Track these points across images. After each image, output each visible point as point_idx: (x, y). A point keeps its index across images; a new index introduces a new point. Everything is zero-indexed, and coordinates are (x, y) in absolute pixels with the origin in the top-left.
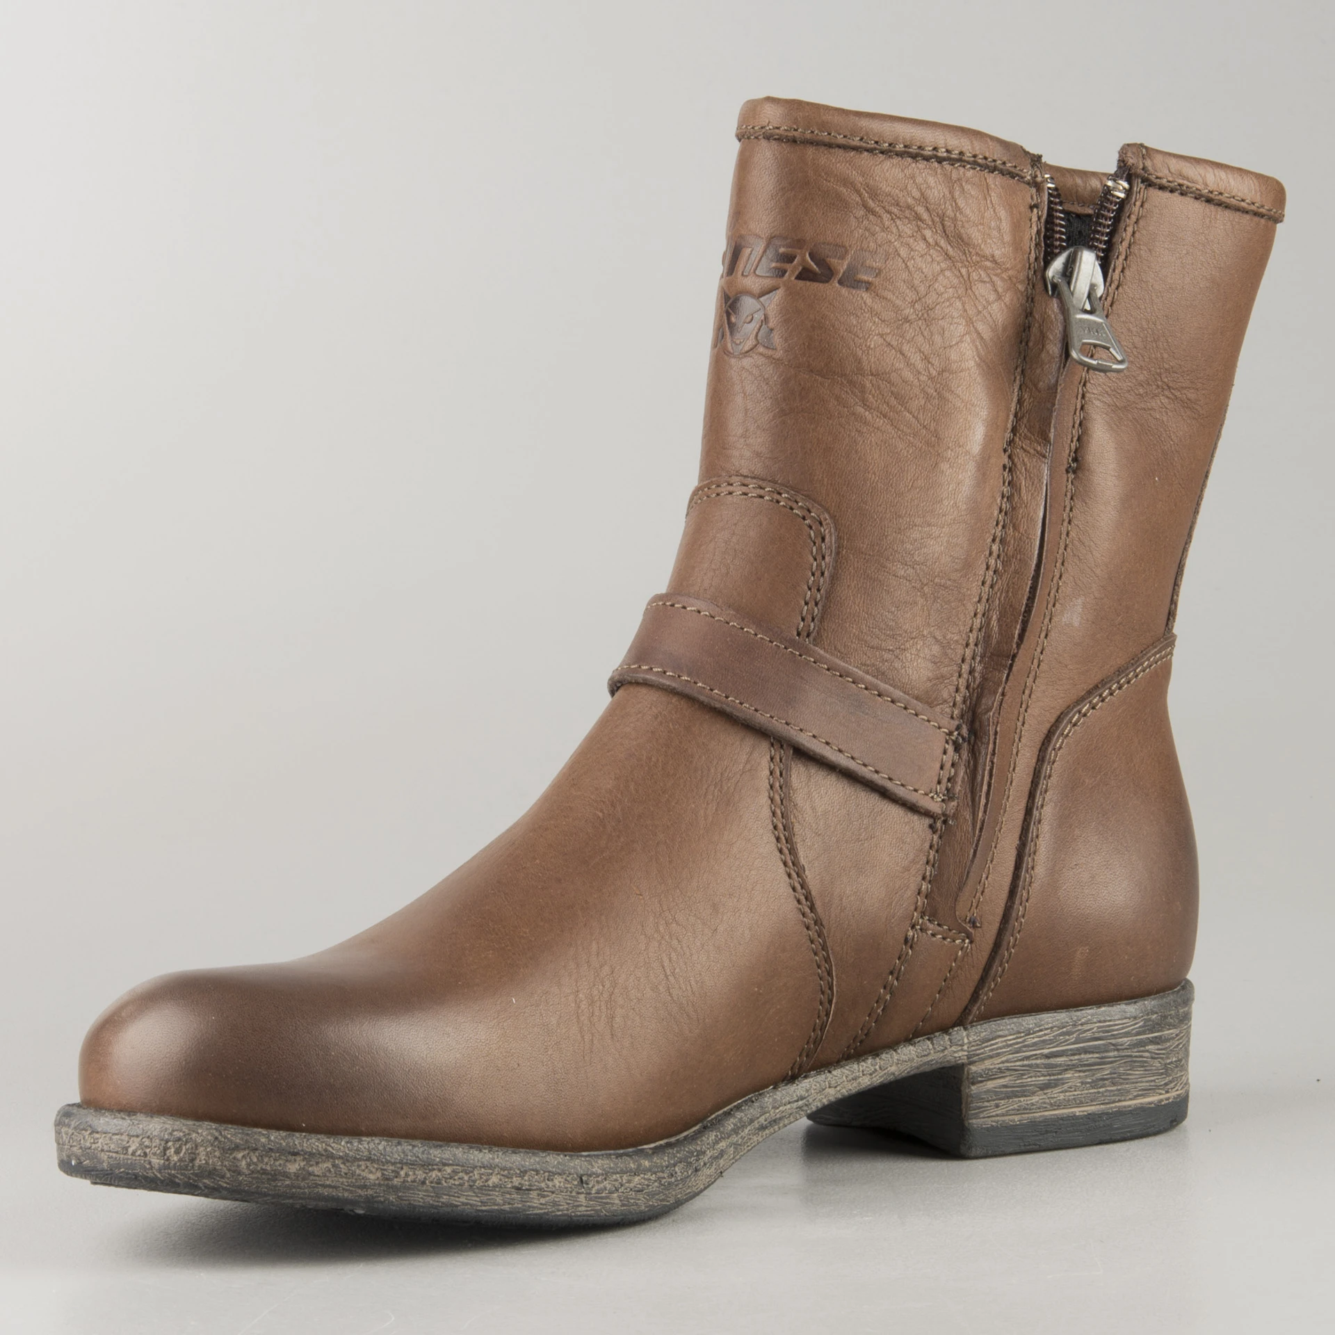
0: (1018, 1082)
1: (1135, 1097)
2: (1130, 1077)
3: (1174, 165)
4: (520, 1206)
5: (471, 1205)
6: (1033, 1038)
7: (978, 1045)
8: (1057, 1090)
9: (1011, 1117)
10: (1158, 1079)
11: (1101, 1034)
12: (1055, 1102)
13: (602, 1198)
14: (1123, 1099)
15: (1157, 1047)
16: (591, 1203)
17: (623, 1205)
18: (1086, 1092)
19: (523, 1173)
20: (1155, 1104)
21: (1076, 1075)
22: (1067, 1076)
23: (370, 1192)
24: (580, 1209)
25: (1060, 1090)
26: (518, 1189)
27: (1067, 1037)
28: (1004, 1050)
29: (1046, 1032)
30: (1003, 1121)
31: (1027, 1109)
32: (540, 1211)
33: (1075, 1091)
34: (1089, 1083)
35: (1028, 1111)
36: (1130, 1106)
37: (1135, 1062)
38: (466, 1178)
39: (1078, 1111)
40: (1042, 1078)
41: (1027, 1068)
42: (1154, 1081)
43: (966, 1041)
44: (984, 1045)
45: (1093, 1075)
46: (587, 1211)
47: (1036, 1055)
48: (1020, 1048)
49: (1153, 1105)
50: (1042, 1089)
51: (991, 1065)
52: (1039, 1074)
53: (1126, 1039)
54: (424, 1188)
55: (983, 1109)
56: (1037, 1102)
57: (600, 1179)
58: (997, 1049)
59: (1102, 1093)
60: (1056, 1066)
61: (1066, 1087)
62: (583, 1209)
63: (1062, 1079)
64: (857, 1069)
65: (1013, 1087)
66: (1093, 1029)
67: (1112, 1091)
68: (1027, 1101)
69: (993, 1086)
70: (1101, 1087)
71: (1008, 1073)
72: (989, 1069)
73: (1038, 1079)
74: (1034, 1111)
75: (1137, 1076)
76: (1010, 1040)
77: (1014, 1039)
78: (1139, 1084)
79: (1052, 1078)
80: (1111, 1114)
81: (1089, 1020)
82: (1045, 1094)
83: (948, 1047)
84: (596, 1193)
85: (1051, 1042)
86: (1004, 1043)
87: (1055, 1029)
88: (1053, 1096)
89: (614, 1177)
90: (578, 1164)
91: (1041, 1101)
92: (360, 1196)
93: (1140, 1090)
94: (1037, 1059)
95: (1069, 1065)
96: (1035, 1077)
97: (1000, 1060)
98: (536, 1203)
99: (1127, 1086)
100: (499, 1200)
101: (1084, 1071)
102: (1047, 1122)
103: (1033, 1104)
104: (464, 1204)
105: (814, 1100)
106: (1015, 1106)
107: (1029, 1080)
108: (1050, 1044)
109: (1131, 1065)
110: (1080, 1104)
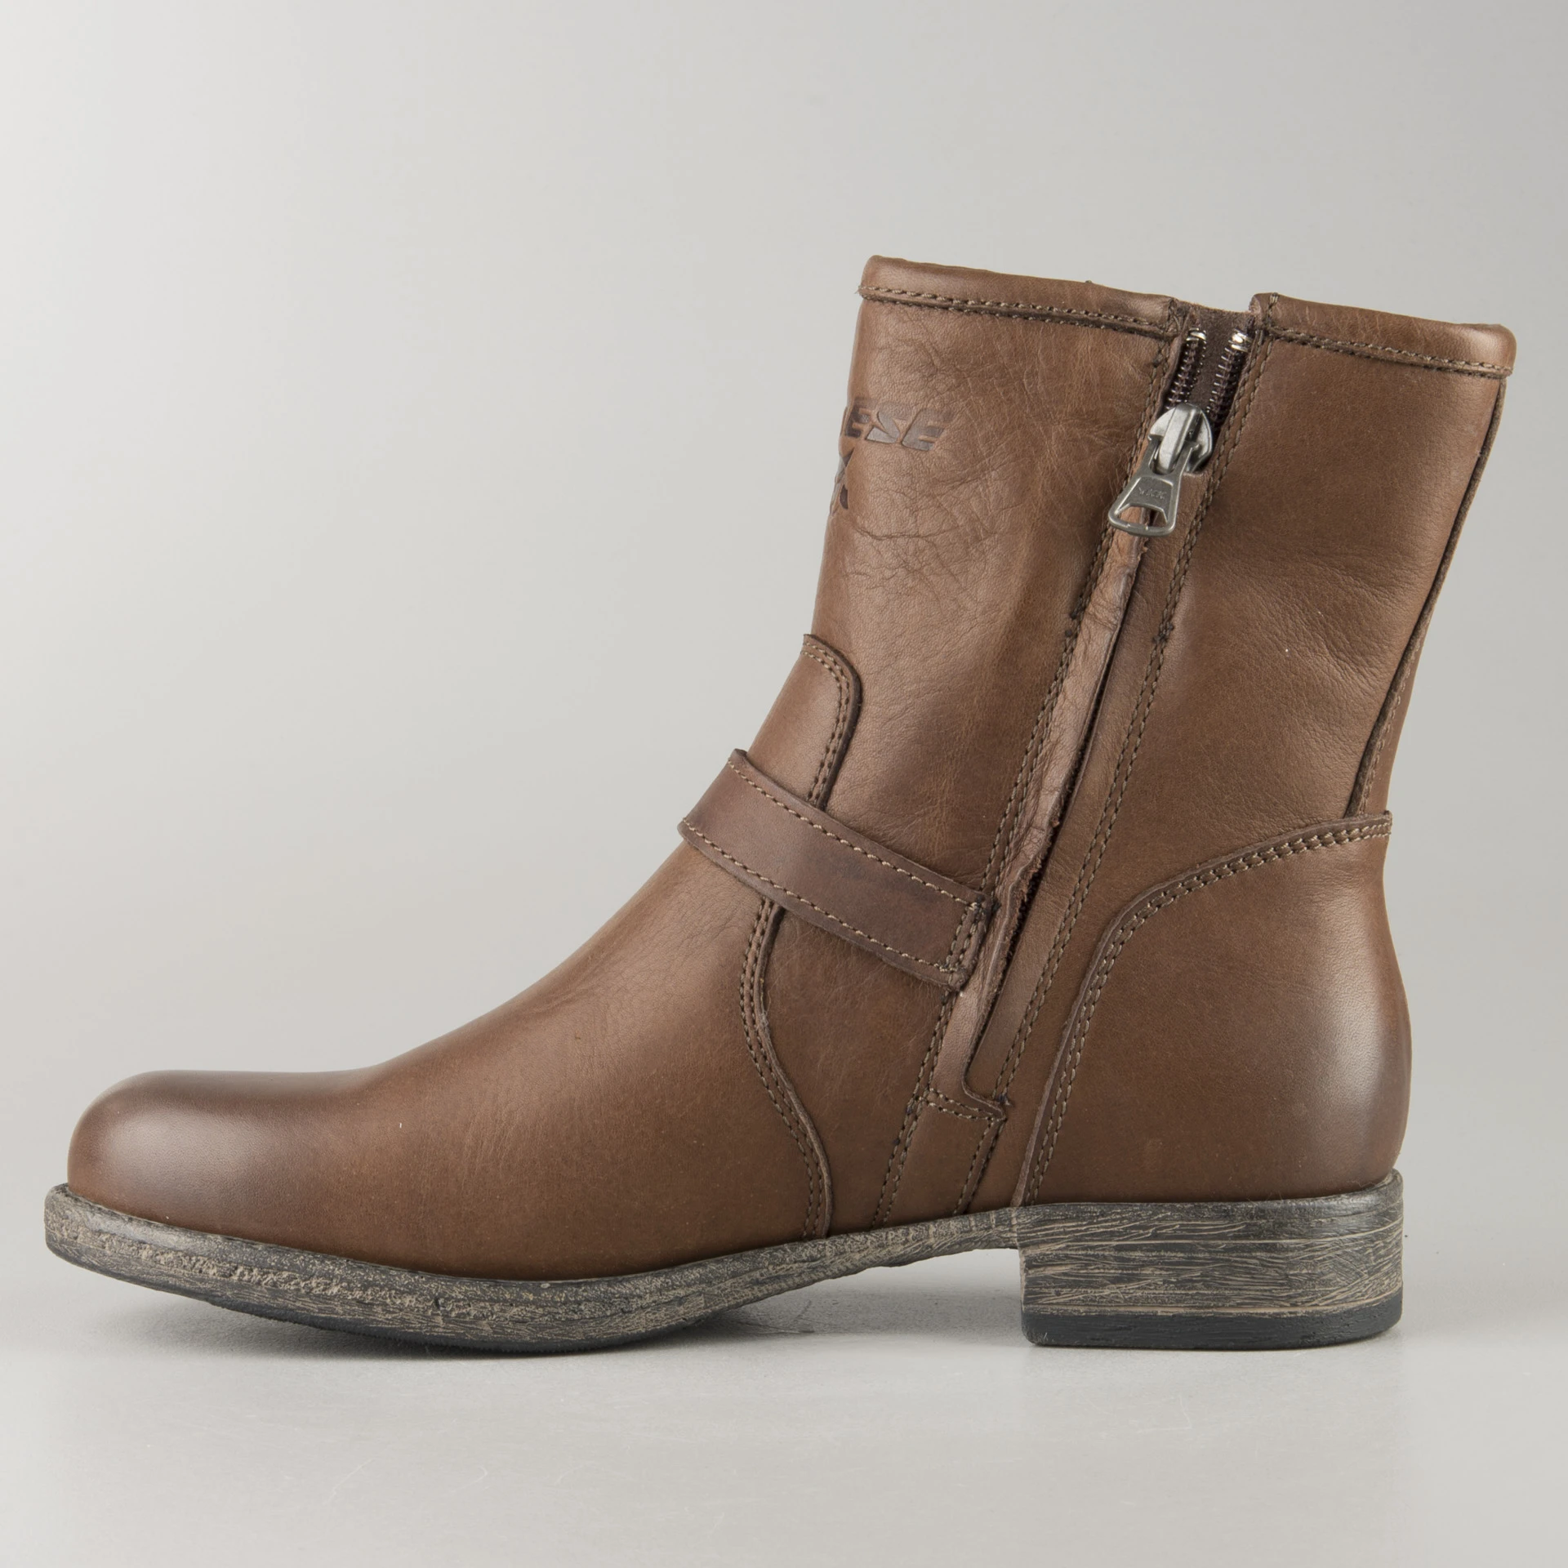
0: (1082, 1272)
1: (1239, 1305)
2: (1230, 1282)
4: (362, 1318)
5: (308, 1310)
6: (1098, 1228)
7: (1028, 1228)
8: (1133, 1286)
9: (1076, 1308)
10: (1276, 1289)
11: (1184, 1233)
12: (1130, 1298)
13: (465, 1322)
14: (1220, 1304)
15: (1269, 1255)
16: (451, 1325)
17: (495, 1333)
18: (1172, 1292)
19: (365, 1288)
20: (1270, 1316)
21: (1158, 1272)
22: (1144, 1272)
23: (208, 1286)
24: (437, 1330)
25: (1137, 1286)
26: (360, 1302)
27: (1141, 1232)
28: (1062, 1237)
29: (1114, 1223)
30: (1065, 1310)
31: (1094, 1301)
32: (386, 1326)
33: (1155, 1289)
34: (1172, 1283)
35: (1096, 1303)
36: (1231, 1314)
37: (1236, 1267)
38: (302, 1284)
39: (1160, 1311)
40: (1112, 1271)
41: (1093, 1259)
42: (1270, 1291)
43: (1014, 1222)
44: (1036, 1229)
45: (1178, 1275)
46: (445, 1333)
47: (1102, 1246)
48: (1082, 1236)
49: (1267, 1317)
50: (1113, 1283)
51: (1047, 1250)
52: (1107, 1266)
53: (1220, 1242)
54: (259, 1289)
55: (1044, 1295)
56: (1109, 1295)
57: (461, 1304)
58: (1052, 1234)
59: (1191, 1295)
60: (1129, 1260)
61: (1143, 1283)
62: (441, 1330)
63: (1137, 1274)
64: (884, 1236)
65: (1078, 1276)
66: (1174, 1226)
67: (1204, 1295)
68: (1095, 1293)
69: (1052, 1272)
70: (1189, 1289)
71: (1067, 1261)
72: (1045, 1255)
73: (1106, 1271)
74: (1103, 1304)
75: (1242, 1283)
76: (1069, 1227)
77: (1074, 1227)
78: (1244, 1292)
79: (1125, 1272)
80: (1203, 1318)
81: (1167, 1216)
82: (1118, 1288)
83: (994, 1226)
84: (456, 1317)
85: (1120, 1234)
86: (1062, 1230)
87: (1125, 1221)
88: (1127, 1291)
89: (482, 1304)
90: (436, 1285)
91: (1112, 1295)
92: (200, 1288)
93: (1246, 1299)
94: (1104, 1250)
95: (1144, 1261)
96: (1104, 1269)
97: (1058, 1247)
98: (381, 1317)
99: (1227, 1292)
100: (339, 1309)
101: (1167, 1270)
102: (1119, 1317)
103: (1102, 1297)
104: (299, 1308)
105: (832, 1262)
106: (1081, 1296)
107: (1097, 1271)
108: (1119, 1236)
109: (1230, 1270)
110: (1163, 1304)
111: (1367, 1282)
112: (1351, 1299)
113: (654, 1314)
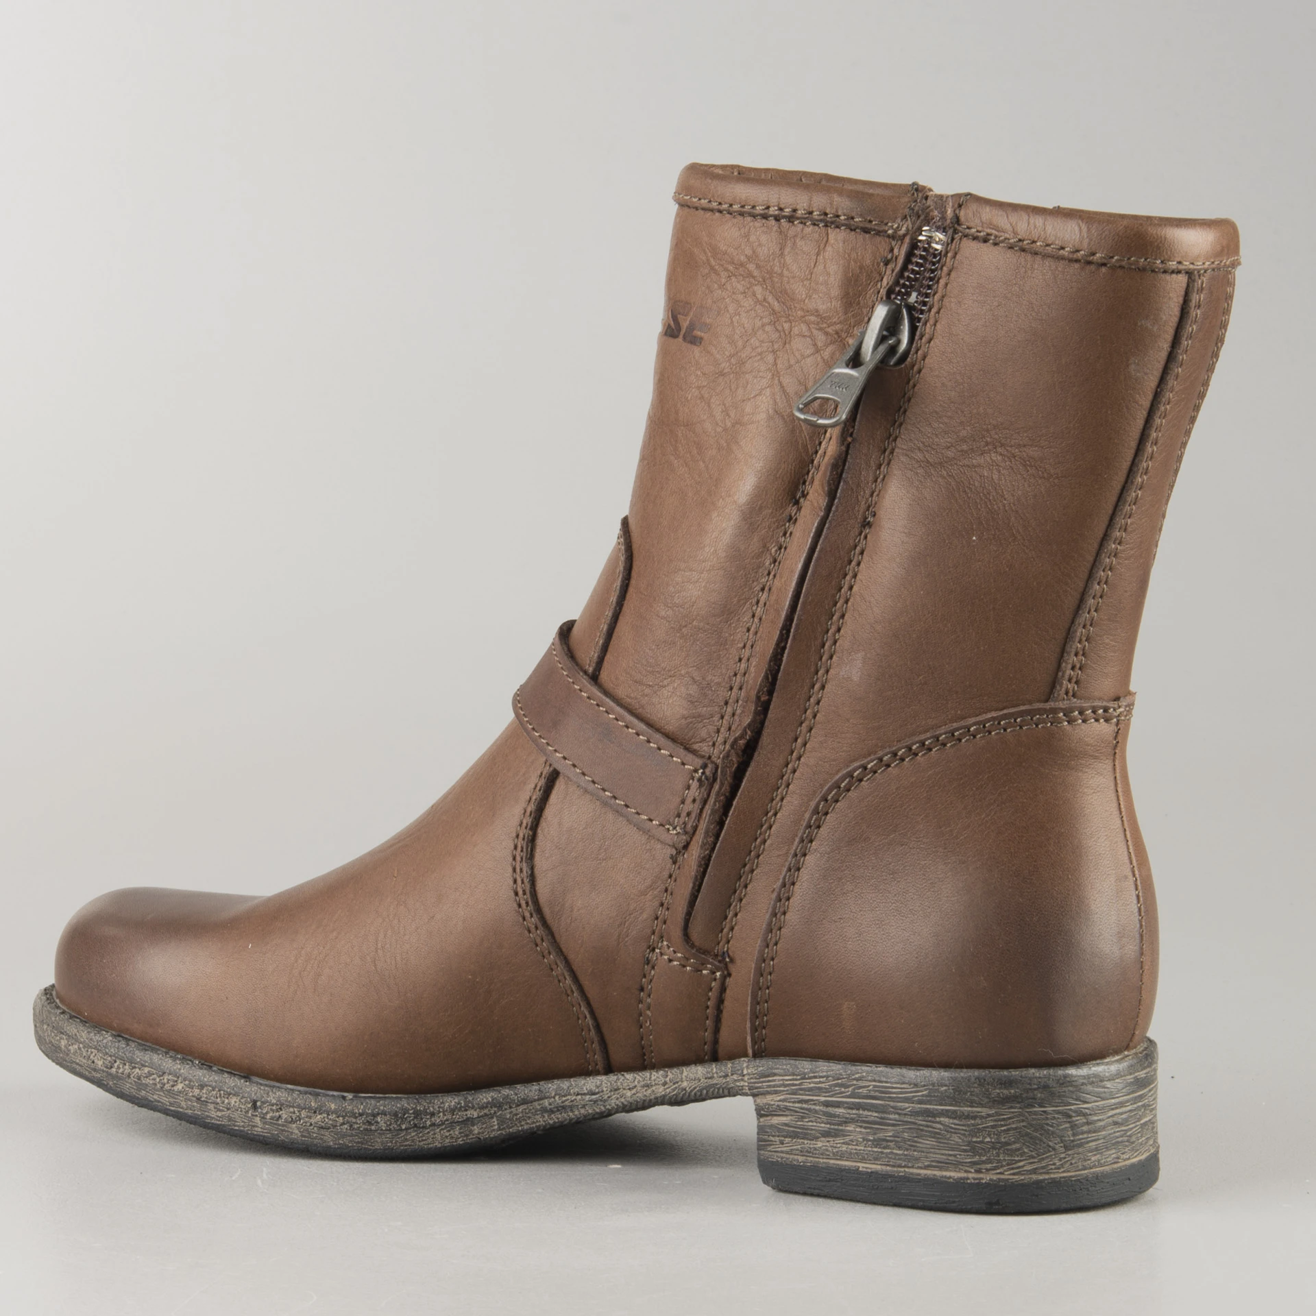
0: (799, 1123)
1: (926, 1167)
2: (918, 1145)
3: (987, 213)
4: (199, 1113)
5: (162, 1103)
6: (810, 1083)
7: (756, 1078)
8: (839, 1140)
9: (796, 1157)
10: (960, 1155)
11: (877, 1094)
12: (837, 1152)
13: (279, 1125)
14: (910, 1165)
15: (951, 1121)
16: (267, 1126)
17: (302, 1136)
18: (870, 1149)
19: (202, 1087)
20: (953, 1179)
21: (858, 1129)
22: (848, 1128)
23: (99, 1075)
24: (256, 1129)
25: (842, 1141)
26: (199, 1099)
27: (843, 1090)
28: (782, 1089)
29: (821, 1080)
30: (787, 1159)
31: (810, 1152)
32: (218, 1122)
33: (857, 1145)
34: (870, 1140)
35: (811, 1155)
36: (919, 1175)
37: (922, 1130)
38: (158, 1080)
39: (862, 1166)
40: (823, 1125)
41: (807, 1112)
42: (955, 1156)
43: (745, 1072)
44: (762, 1080)
45: (875, 1134)
46: (263, 1132)
47: (812, 1100)
48: (796, 1089)
49: (951, 1180)
50: (824, 1136)
51: (772, 1100)
52: (819, 1120)
53: (907, 1105)
54: (129, 1081)
55: (771, 1143)
56: (820, 1148)
57: (274, 1108)
58: (774, 1086)
59: (887, 1153)
60: (834, 1116)
61: (847, 1139)
62: (260, 1130)
63: (842, 1130)
64: (648, 1077)
65: (795, 1128)
66: (869, 1086)
67: (897, 1154)
68: (810, 1144)
69: (776, 1122)
70: (884, 1148)
71: (787, 1113)
72: (769, 1105)
73: (818, 1125)
74: (817, 1156)
75: (929, 1146)
76: (787, 1080)
77: (790, 1080)
78: (932, 1155)
79: (832, 1127)
80: (896, 1177)
81: (863, 1077)
82: (828, 1141)
83: (730, 1074)
84: (270, 1119)
85: (826, 1090)
86: (781, 1082)
87: (830, 1078)
88: (835, 1145)
89: (292, 1110)
90: (253, 1089)
91: (824, 1148)
92: (94, 1077)
93: (932, 1161)
94: (815, 1104)
95: (847, 1118)
96: (816, 1122)
97: (779, 1098)
98: (213, 1114)
99: (916, 1153)
100: (183, 1104)
101: (865, 1128)
102: (829, 1170)
103: (815, 1149)
104: (156, 1101)
105: (609, 1097)
106: (799, 1147)
107: (810, 1124)
108: (826, 1093)
109: (917, 1133)
110: (863, 1160)
111: (1063, 1156)
112: (1042, 1171)
113: (449, 1131)
